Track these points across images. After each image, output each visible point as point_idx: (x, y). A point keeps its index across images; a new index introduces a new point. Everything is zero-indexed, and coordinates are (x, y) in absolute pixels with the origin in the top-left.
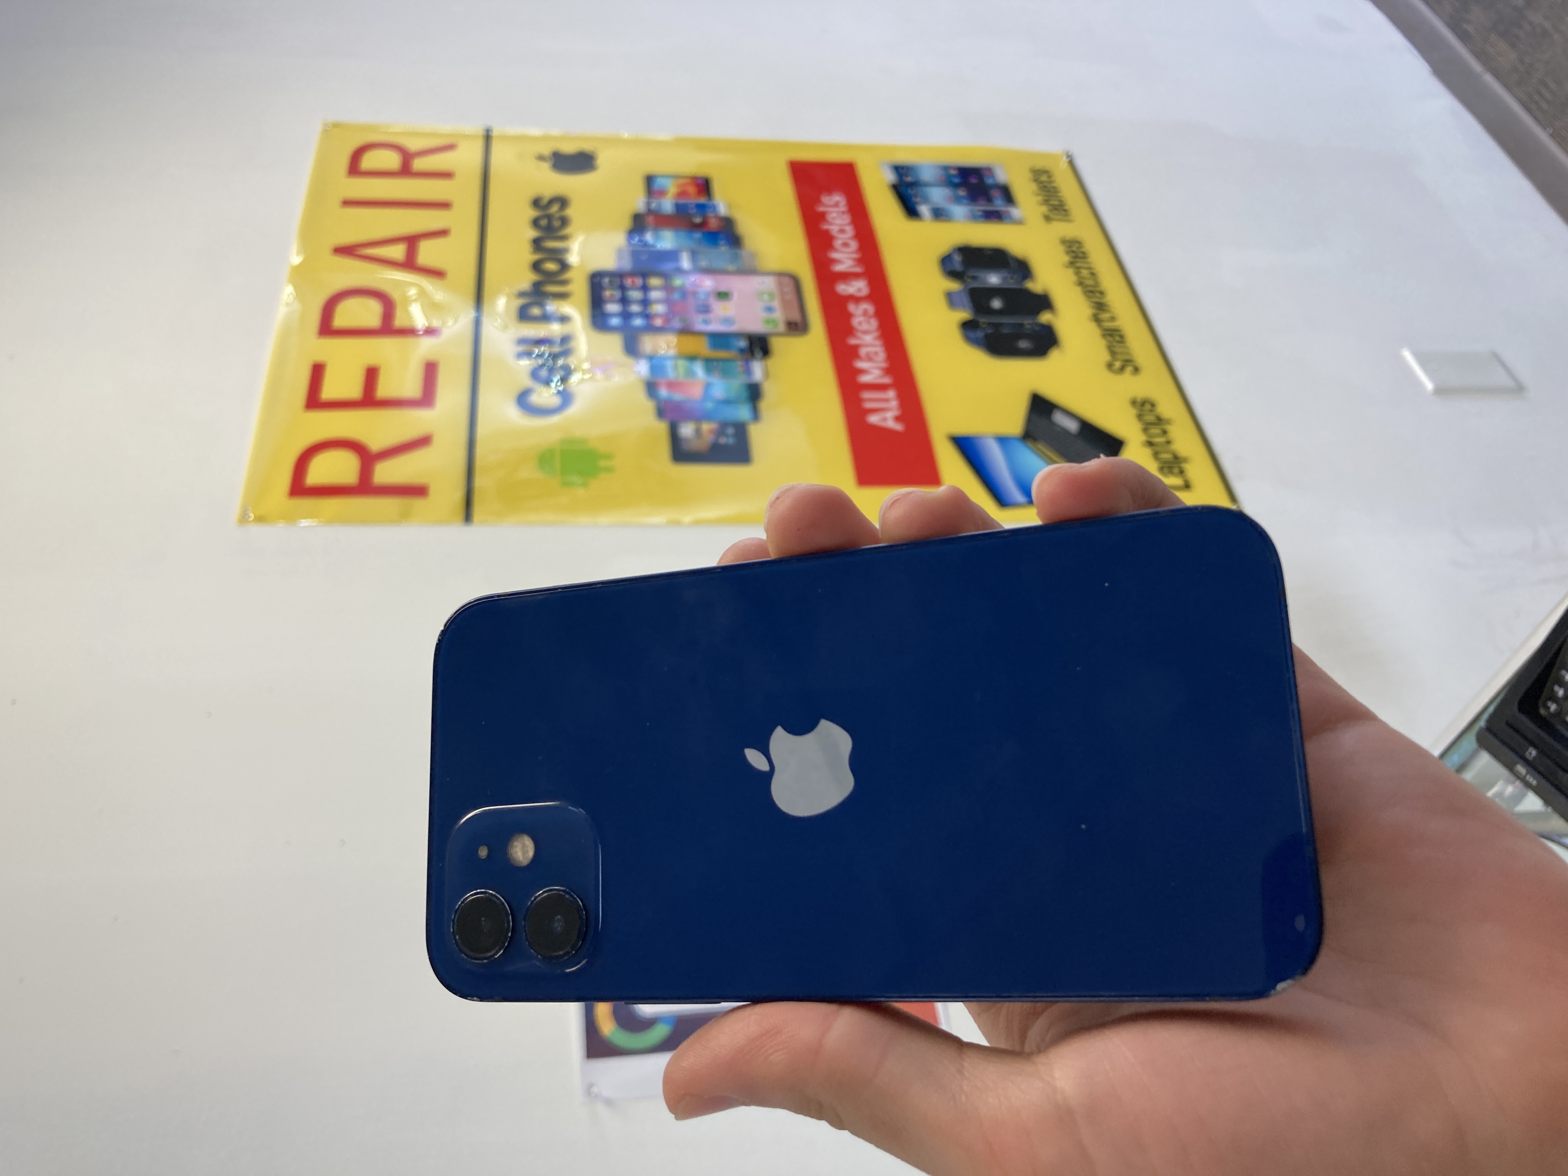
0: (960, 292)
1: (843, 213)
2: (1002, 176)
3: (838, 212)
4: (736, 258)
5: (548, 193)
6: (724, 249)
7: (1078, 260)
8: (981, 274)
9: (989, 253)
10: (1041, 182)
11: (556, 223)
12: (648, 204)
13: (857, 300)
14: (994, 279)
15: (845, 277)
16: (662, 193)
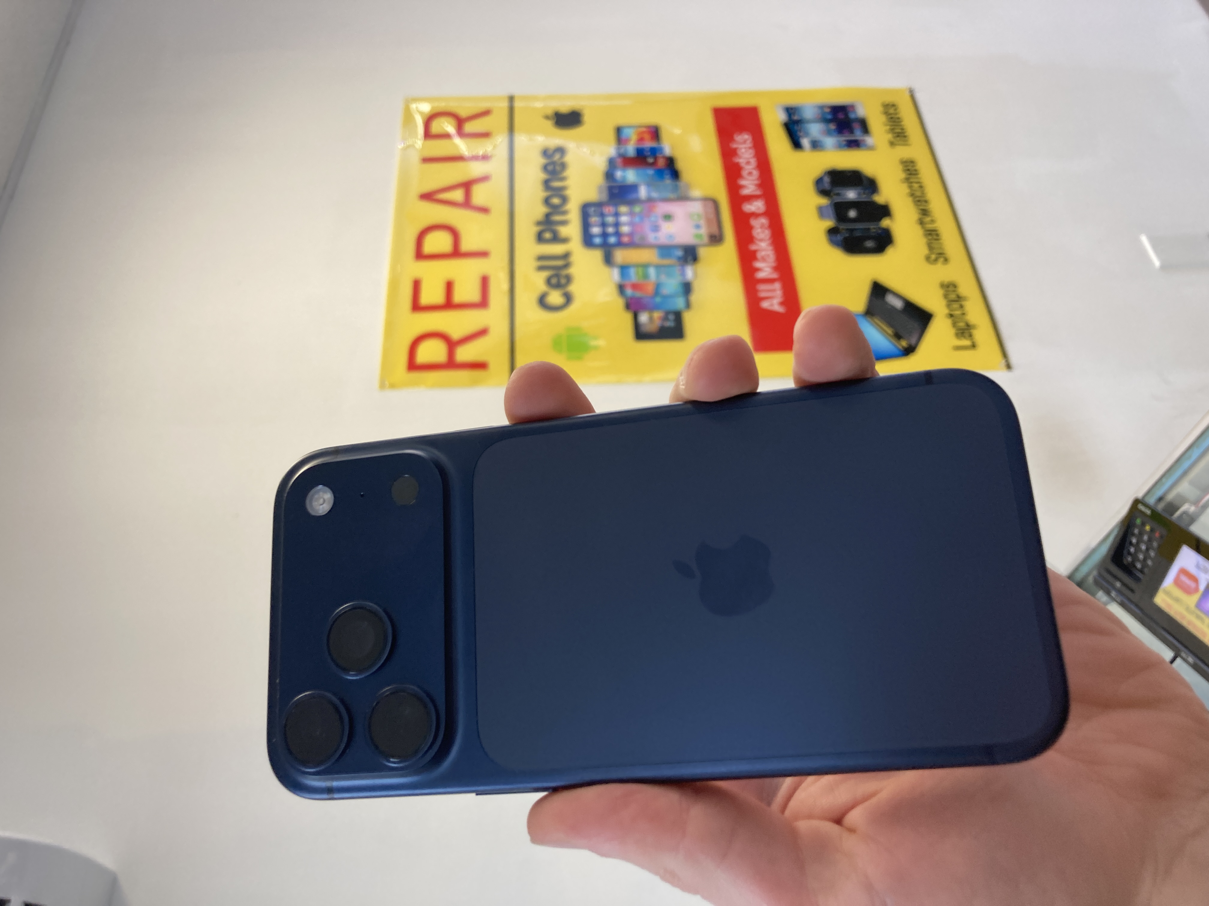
0: (827, 206)
1: (750, 148)
2: (861, 112)
3: (745, 148)
4: (676, 189)
5: (552, 145)
6: (668, 181)
7: (912, 176)
8: (843, 191)
9: (849, 174)
10: (891, 114)
11: (558, 168)
12: (618, 149)
13: (757, 216)
14: (851, 195)
15: (749, 198)
16: (627, 141)
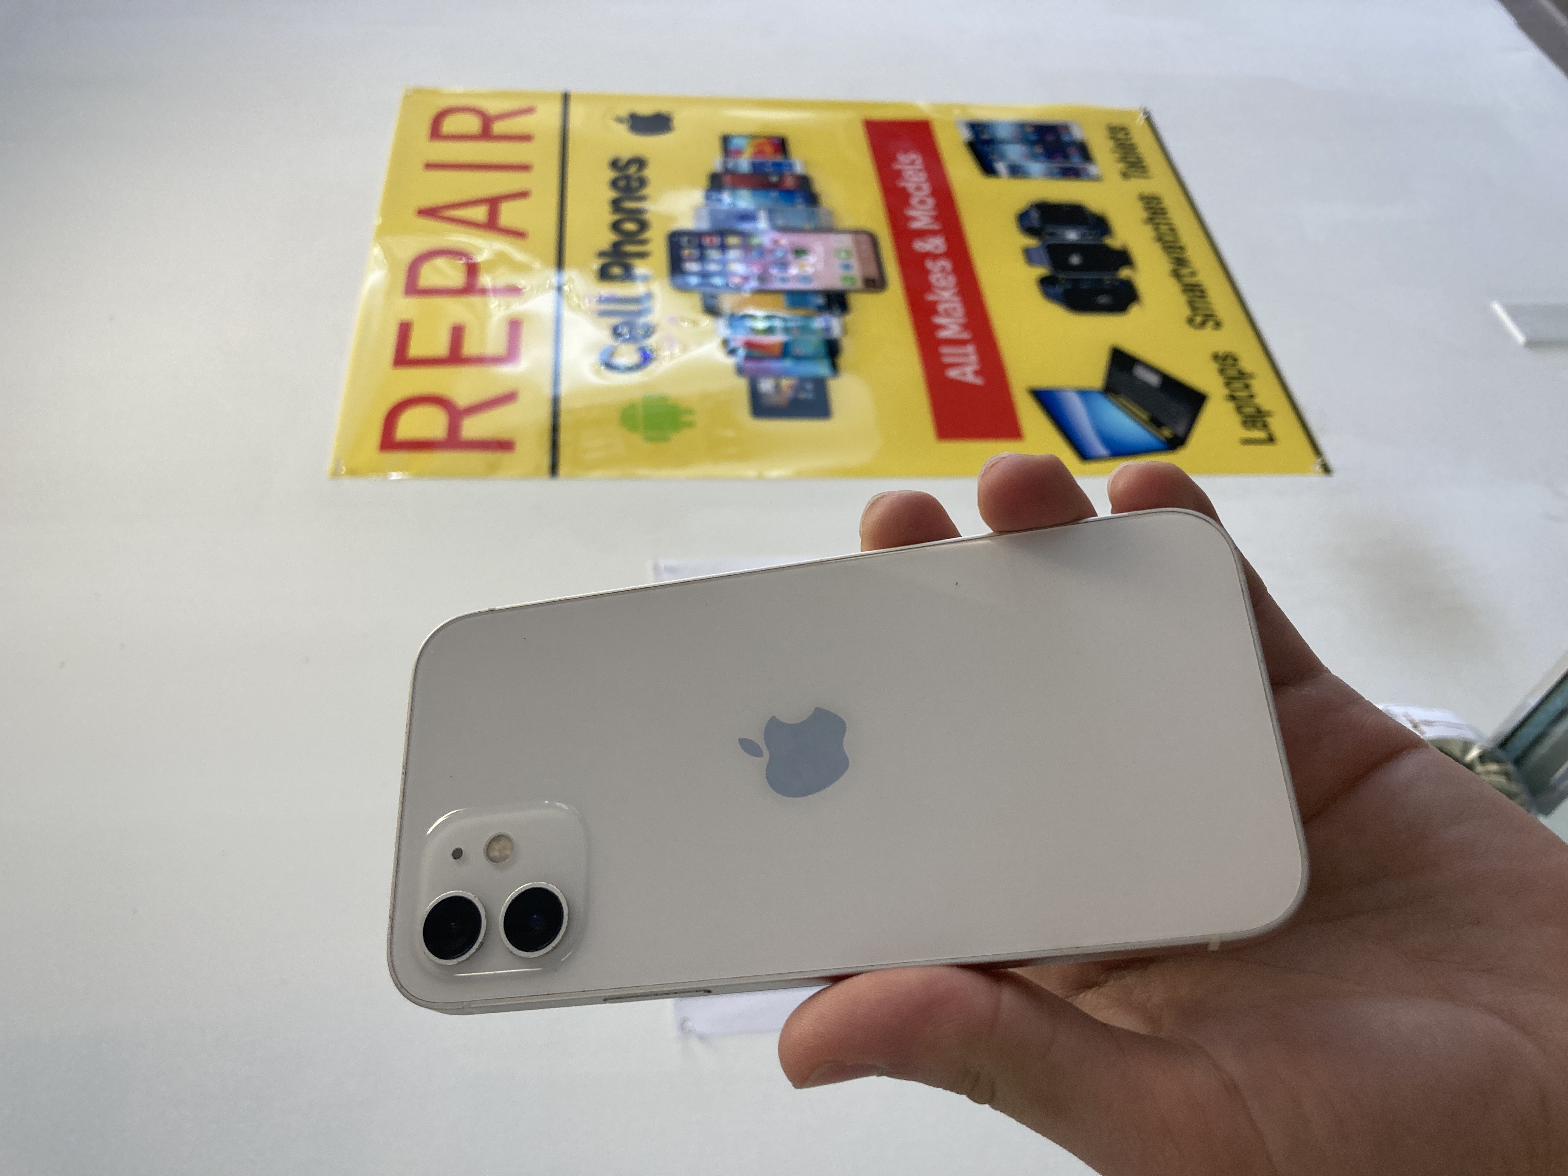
0: (1038, 248)
1: (920, 170)
2: (1078, 133)
3: (914, 170)
4: (813, 216)
5: (625, 154)
6: (801, 207)
7: (1157, 216)
8: (1058, 230)
9: (1067, 209)
10: (1119, 139)
11: (635, 184)
12: (725, 163)
13: (935, 257)
14: (1072, 236)
15: (922, 234)
16: (739, 152)
